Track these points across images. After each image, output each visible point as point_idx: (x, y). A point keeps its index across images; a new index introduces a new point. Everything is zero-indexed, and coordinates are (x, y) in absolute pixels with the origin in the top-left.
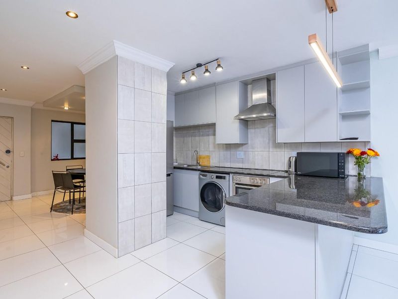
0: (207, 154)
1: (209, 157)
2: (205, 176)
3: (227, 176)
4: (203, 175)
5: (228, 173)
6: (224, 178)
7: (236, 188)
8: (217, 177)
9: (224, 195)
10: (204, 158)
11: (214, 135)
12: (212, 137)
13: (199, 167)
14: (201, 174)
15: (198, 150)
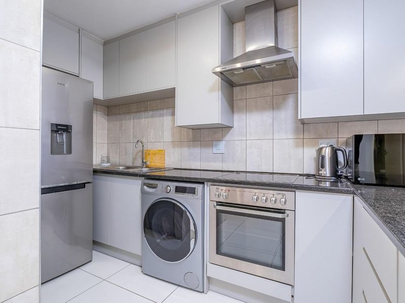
0: (159, 146)
1: (162, 153)
2: (154, 187)
3: (199, 187)
4: (150, 186)
5: (201, 182)
6: (193, 191)
7: (218, 212)
8: (178, 190)
9: (192, 228)
10: (154, 154)
11: (173, 114)
12: (170, 118)
13: (145, 170)
14: (145, 184)
15: (144, 140)
